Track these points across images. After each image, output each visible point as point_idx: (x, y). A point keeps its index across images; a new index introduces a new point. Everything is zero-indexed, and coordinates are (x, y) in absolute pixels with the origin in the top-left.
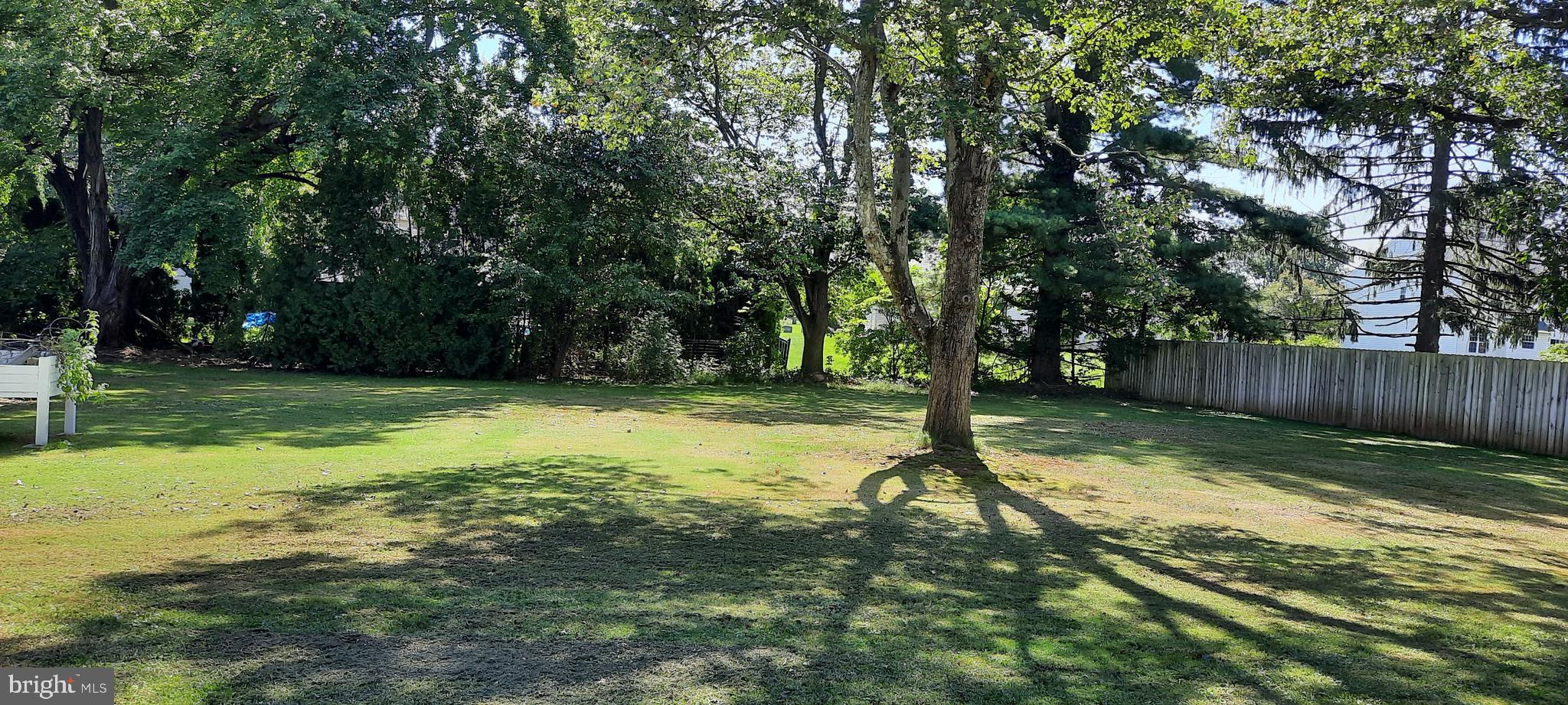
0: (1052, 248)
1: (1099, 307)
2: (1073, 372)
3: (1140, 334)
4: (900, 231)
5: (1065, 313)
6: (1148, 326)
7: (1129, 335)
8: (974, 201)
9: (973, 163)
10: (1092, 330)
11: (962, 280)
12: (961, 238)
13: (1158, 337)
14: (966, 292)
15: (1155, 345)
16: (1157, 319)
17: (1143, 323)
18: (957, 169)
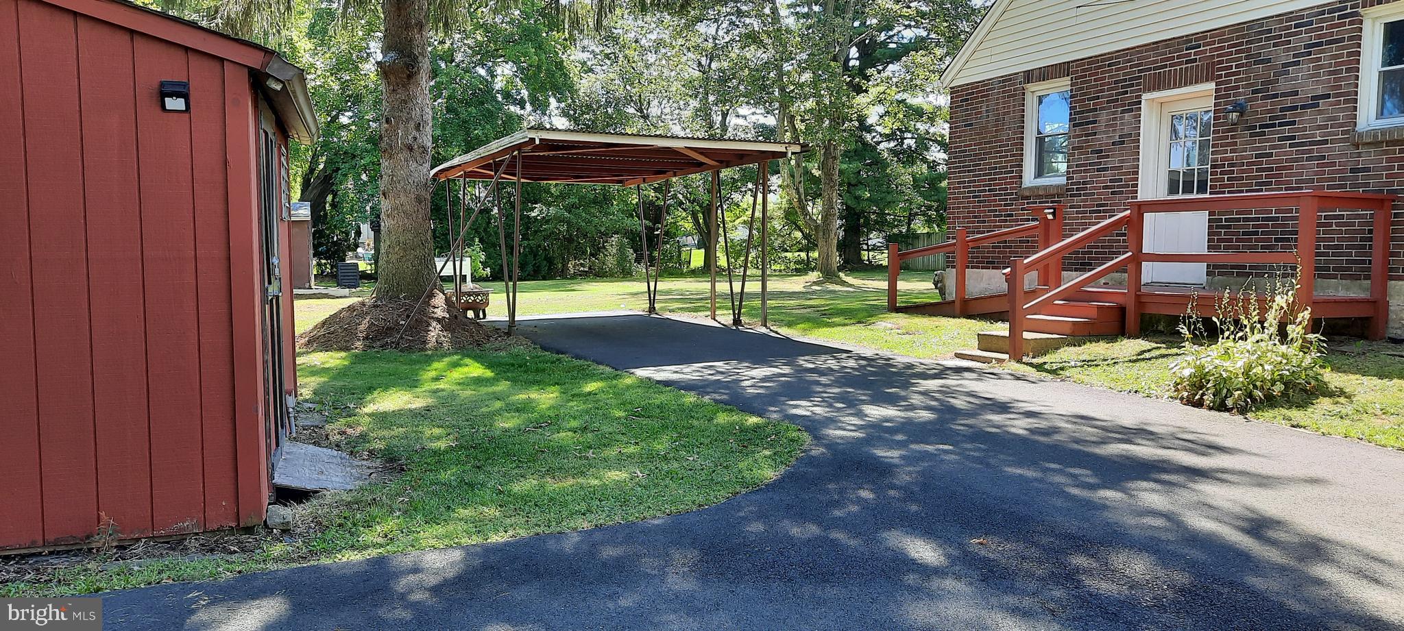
0: (853, 182)
1: (882, 214)
2: (868, 257)
3: (908, 230)
4: (800, 182)
5: (862, 220)
6: (912, 225)
7: (901, 232)
8: (833, 168)
9: (832, 150)
10: (879, 230)
11: (830, 203)
12: (829, 184)
13: (919, 232)
14: (832, 208)
15: (917, 237)
16: (917, 221)
17: (909, 224)
18: (825, 153)
